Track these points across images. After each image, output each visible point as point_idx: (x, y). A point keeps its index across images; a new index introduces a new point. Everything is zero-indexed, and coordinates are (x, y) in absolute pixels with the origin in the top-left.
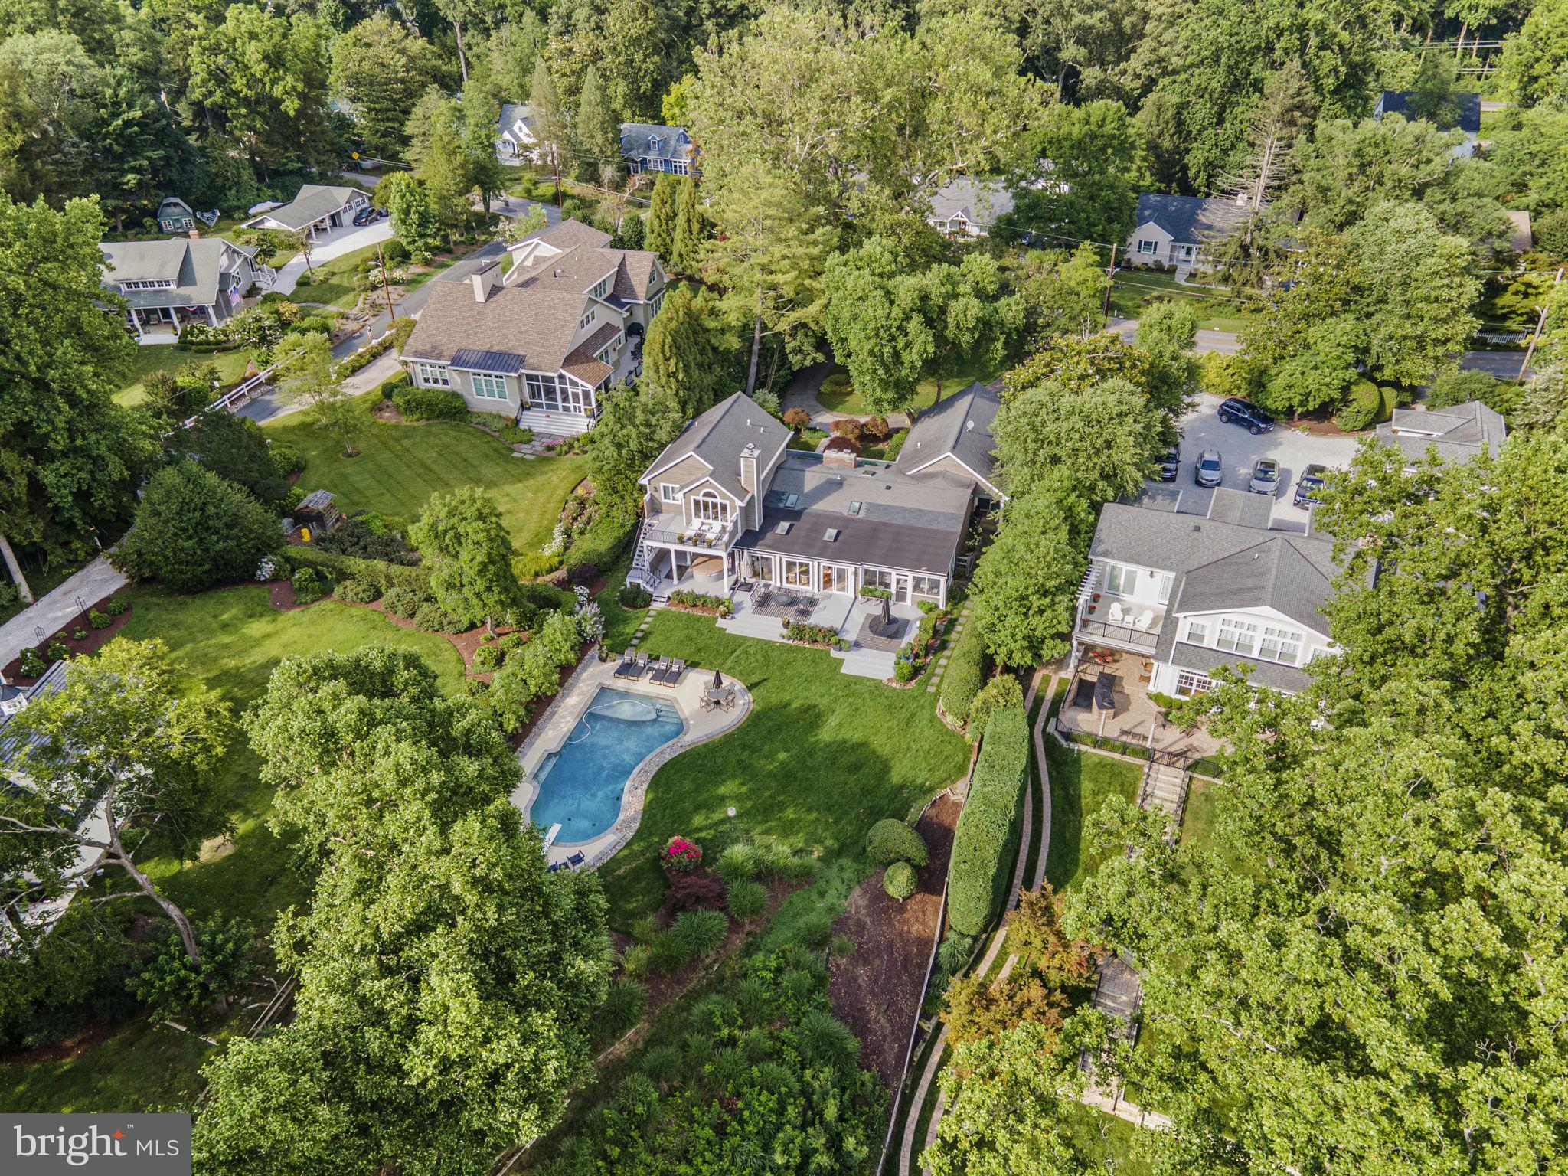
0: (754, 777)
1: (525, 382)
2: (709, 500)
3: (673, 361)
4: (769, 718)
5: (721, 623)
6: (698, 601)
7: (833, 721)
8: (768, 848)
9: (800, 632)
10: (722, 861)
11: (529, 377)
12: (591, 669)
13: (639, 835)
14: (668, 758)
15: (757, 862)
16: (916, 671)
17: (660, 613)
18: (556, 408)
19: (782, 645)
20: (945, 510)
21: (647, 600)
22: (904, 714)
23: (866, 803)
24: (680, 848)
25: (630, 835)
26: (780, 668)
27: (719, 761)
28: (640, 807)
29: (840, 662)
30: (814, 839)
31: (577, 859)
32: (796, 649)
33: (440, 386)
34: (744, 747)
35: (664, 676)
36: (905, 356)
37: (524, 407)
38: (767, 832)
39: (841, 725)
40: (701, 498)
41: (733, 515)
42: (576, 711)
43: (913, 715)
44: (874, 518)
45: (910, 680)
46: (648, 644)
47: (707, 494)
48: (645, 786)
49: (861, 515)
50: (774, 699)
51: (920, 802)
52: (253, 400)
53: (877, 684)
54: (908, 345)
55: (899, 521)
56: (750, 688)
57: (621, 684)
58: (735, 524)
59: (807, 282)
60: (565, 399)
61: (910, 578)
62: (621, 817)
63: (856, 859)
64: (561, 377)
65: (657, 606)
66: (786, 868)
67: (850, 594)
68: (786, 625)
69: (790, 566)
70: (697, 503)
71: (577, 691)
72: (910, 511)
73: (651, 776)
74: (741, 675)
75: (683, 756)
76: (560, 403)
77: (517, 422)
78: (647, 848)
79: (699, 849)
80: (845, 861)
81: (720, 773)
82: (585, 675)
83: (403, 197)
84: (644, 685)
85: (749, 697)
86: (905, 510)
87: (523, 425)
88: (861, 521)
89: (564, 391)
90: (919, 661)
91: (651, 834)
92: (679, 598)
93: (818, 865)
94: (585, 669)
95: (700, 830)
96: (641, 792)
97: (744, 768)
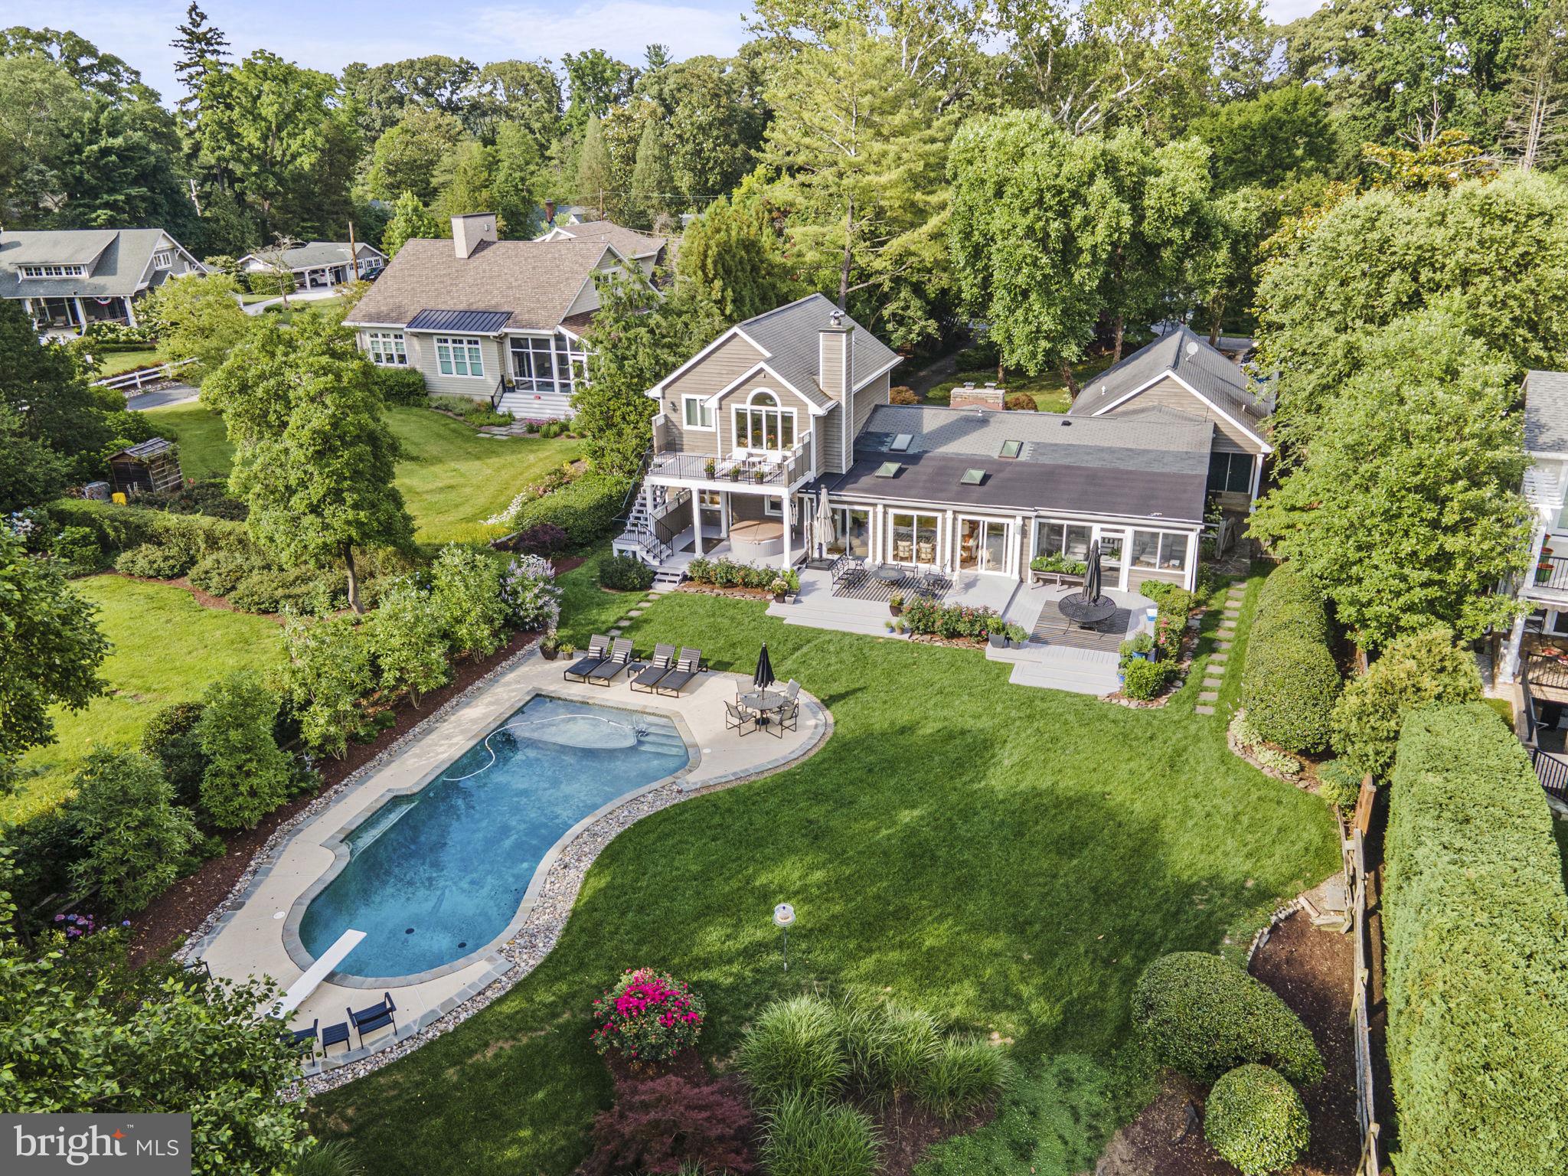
0: (839, 856)
1: (509, 350)
2: (763, 409)
3: (718, 284)
4: (870, 750)
5: (774, 609)
6: (734, 579)
7: (1008, 757)
8: (877, 1012)
9: (924, 623)
10: (753, 1041)
11: (517, 342)
12: (523, 669)
13: (553, 967)
14: (645, 811)
15: (847, 1047)
16: (1167, 682)
17: (664, 598)
18: (550, 386)
19: (889, 642)
20: (1173, 448)
21: (646, 580)
22: (1159, 750)
23: (1107, 921)
24: (648, 998)
25: (527, 963)
26: (888, 674)
27: (760, 821)
28: (566, 906)
29: (1006, 668)
30: (998, 999)
31: (377, 1017)
32: (917, 646)
33: (396, 365)
34: (818, 797)
35: (657, 681)
36: (1085, 241)
37: (506, 387)
38: (875, 977)
39: (1024, 764)
40: (748, 407)
41: (804, 432)
42: (476, 728)
43: (1179, 752)
44: (1046, 460)
45: (1156, 694)
46: (638, 636)
47: (762, 399)
48: (587, 864)
49: (1024, 457)
50: (880, 721)
51: (1244, 925)
52: (146, 393)
53: (1090, 701)
54: (1087, 221)
55: (1093, 463)
56: (828, 702)
57: (578, 690)
58: (807, 447)
59: (918, 196)
60: (563, 373)
61: (1128, 537)
62: (516, 925)
63: (1102, 1057)
64: (559, 338)
65: (661, 588)
66: (922, 1067)
67: (1010, 573)
68: (896, 609)
69: (903, 521)
70: (741, 416)
71: (487, 698)
72: (1111, 451)
73: (601, 843)
74: (810, 682)
75: (682, 808)
76: (556, 380)
77: (493, 407)
78: (566, 1000)
79: (695, 1002)
80: (1075, 1062)
81: (760, 844)
82: (510, 677)
83: (408, 221)
84: (622, 693)
85: (828, 716)
86: (1102, 450)
87: (502, 409)
88: (1023, 464)
89: (563, 359)
90: (1169, 664)
91: (582, 966)
92: (703, 576)
93: (1007, 1065)
94: (512, 668)
95: (706, 964)
96: (575, 877)
97: (817, 836)
